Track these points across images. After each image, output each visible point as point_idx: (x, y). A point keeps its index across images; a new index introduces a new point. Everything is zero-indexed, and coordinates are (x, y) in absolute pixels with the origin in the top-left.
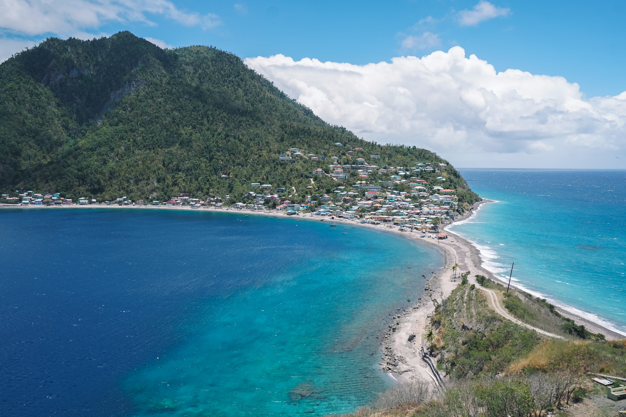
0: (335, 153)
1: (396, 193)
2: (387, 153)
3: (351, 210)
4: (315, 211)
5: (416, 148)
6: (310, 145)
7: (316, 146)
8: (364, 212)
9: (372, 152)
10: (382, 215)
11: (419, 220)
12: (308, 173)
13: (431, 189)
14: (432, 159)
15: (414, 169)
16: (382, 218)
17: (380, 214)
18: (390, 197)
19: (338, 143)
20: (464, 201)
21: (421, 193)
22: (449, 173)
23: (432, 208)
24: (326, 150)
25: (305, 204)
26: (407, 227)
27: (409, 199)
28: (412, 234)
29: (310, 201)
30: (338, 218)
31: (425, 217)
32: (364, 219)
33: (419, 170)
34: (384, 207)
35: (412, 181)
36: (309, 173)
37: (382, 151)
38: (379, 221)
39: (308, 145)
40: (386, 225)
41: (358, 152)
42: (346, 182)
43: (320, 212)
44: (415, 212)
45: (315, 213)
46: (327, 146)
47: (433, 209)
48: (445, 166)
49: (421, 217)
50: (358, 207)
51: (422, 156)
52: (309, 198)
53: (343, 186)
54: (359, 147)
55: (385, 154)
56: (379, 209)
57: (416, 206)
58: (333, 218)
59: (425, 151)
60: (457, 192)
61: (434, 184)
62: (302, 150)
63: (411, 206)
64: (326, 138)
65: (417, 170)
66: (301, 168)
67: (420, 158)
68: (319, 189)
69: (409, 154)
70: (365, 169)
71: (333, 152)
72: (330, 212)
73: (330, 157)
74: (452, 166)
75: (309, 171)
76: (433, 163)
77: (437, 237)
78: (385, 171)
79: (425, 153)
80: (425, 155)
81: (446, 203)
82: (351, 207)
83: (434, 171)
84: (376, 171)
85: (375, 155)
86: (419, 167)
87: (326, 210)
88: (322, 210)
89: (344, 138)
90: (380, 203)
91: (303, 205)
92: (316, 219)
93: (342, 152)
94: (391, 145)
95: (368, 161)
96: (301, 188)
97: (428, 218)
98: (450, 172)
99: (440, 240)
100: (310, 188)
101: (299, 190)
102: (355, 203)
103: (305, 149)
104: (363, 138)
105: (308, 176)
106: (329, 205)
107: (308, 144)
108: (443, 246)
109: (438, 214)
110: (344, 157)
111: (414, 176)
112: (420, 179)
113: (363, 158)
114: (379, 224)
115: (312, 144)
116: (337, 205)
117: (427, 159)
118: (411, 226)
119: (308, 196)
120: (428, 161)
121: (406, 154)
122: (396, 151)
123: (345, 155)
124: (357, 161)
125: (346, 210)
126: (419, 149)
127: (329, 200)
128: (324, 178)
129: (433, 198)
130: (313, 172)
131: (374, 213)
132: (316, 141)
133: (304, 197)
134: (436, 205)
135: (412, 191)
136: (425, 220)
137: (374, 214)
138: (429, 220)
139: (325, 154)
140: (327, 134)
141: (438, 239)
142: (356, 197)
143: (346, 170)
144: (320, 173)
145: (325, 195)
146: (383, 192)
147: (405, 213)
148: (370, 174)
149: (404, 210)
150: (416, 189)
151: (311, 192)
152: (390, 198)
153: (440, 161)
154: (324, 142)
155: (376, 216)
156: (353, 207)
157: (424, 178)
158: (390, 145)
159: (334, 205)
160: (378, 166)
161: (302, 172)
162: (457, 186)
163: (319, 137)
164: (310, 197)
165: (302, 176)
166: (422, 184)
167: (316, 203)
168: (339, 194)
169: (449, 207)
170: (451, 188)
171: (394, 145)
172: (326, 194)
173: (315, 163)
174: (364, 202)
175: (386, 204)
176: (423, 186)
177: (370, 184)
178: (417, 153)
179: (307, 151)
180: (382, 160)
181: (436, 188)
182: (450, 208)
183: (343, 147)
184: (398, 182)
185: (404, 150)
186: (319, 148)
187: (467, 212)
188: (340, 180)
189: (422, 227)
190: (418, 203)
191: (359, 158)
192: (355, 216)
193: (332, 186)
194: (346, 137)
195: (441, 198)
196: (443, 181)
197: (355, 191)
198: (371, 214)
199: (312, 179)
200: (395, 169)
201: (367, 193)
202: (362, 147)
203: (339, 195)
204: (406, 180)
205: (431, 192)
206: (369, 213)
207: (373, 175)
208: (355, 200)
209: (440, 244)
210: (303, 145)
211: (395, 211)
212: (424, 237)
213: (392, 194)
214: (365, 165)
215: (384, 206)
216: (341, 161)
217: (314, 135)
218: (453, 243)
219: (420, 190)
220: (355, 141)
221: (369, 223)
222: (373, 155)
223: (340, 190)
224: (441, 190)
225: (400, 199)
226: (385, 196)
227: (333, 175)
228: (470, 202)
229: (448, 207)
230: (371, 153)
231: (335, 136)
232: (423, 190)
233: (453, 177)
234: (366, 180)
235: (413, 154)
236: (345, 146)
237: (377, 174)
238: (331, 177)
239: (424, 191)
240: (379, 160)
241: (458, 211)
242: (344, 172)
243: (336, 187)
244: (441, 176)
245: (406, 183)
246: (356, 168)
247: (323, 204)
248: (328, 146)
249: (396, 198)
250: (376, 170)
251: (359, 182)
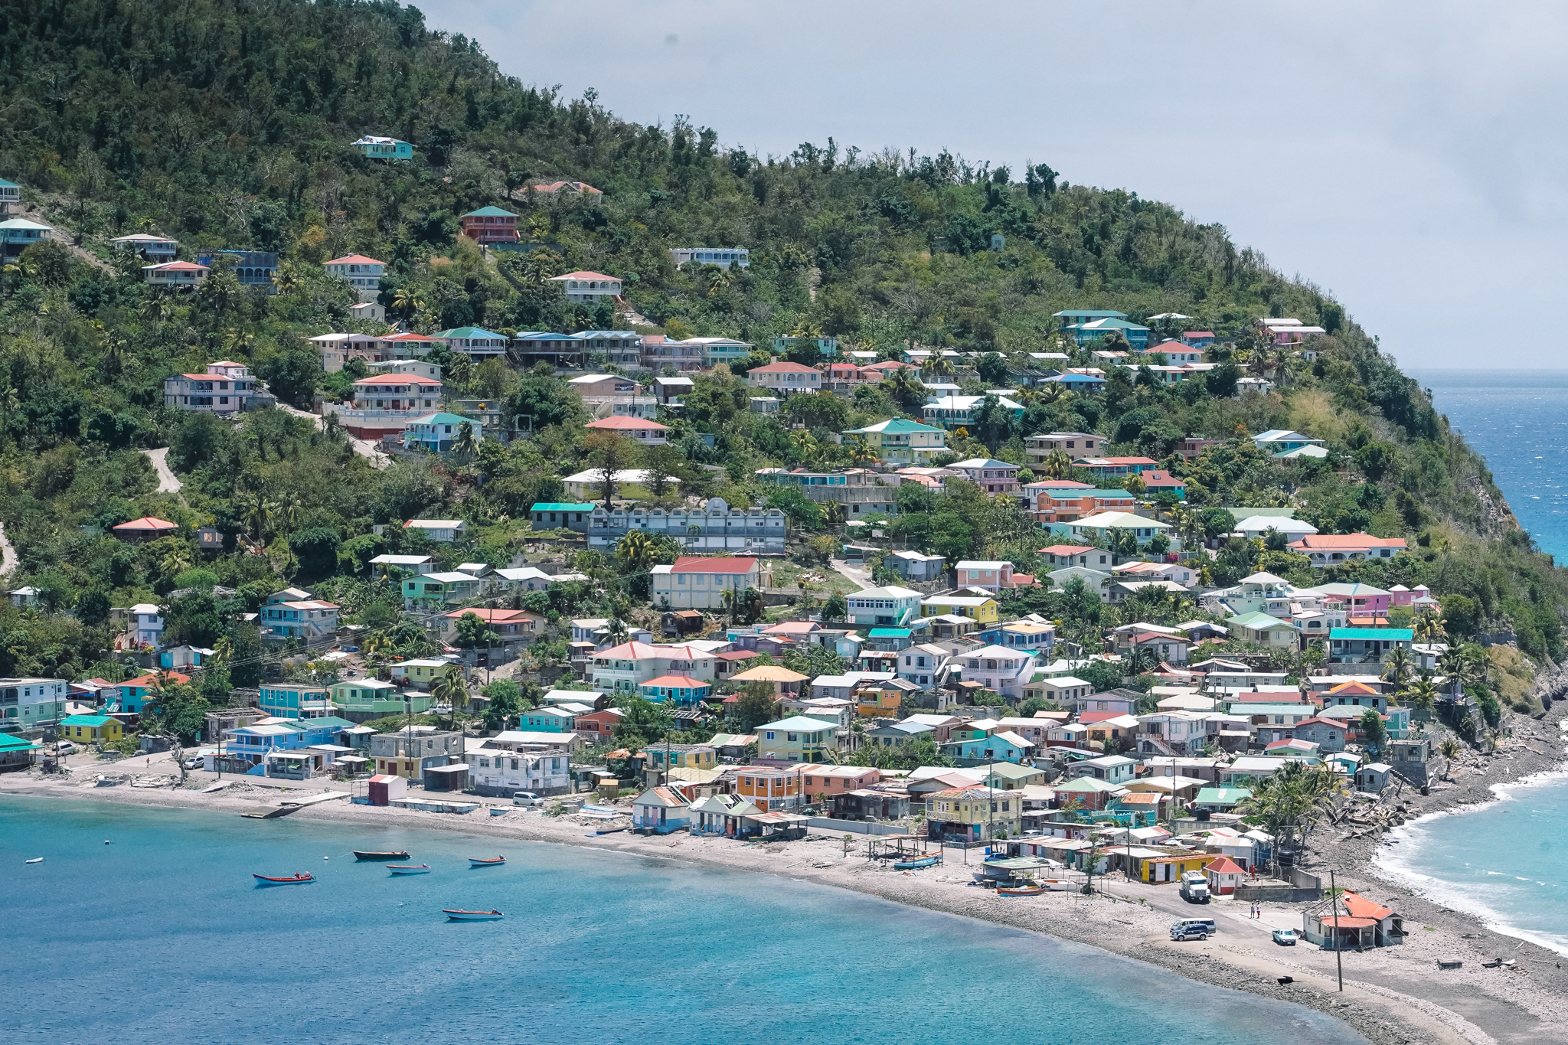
0: (361, 223)
1: (920, 570)
2: (810, 223)
3: (535, 725)
4: (205, 735)
5: (1058, 182)
6: (125, 149)
7: (183, 165)
8: (653, 737)
9: (675, 217)
10: (818, 758)
11: (1140, 798)
12: (119, 399)
13: (1215, 531)
14: (1196, 278)
15: (1055, 367)
16: (818, 789)
17: (798, 747)
18: (870, 603)
19: (377, 140)
20: (1494, 627)
21: (1128, 566)
22: (1348, 393)
23: (1235, 691)
24: (273, 194)
25: (109, 675)
26: (1047, 853)
27: (1035, 624)
28: (1101, 910)
29: (153, 645)
30: (418, 795)
31: (1186, 772)
32: (664, 796)
33: (1095, 371)
34: (827, 692)
35: (1045, 466)
36: (135, 399)
37: (768, 211)
38: (797, 808)
39: (107, 152)
40: (862, 842)
41: (554, 216)
42: (471, 481)
43: (255, 740)
44: (1098, 726)
45: (205, 751)
46: (279, 165)
47: (1243, 700)
48: (1313, 336)
49: (1150, 772)
50: (594, 696)
51: (1111, 250)
52: (144, 623)
53: (444, 509)
54: (566, 173)
55: (794, 231)
56: (779, 714)
57: (1101, 681)
58: (378, 795)
59: (1136, 207)
60: (1430, 558)
61: (1236, 490)
62: (56, 196)
63: (1061, 675)
64: (269, 92)
65: (1077, 373)
66: (55, 354)
67: (1101, 268)
68: (229, 545)
69: (999, 237)
70: (627, 367)
71: (338, 213)
72: (345, 739)
73: (311, 256)
74: (1369, 334)
75: (129, 385)
76: (1211, 310)
77: (1313, 929)
78: (806, 382)
79: (1140, 228)
80: (1140, 240)
81: (1348, 646)
82: (535, 699)
83: (1222, 384)
84: (732, 378)
85: (709, 243)
86: (1091, 348)
87: (311, 724)
88: (270, 726)
89: (424, 93)
90: (783, 654)
91: (90, 686)
92: (220, 801)
93: (413, 216)
94: (841, 158)
95: (649, 297)
96: (60, 537)
97: (1216, 778)
98: (1354, 383)
99: (1352, 960)
100: (146, 534)
101: (53, 549)
102: (566, 662)
103: (86, 191)
104: (591, 95)
105: (129, 429)
106: (335, 679)
107: (111, 141)
108: (1376, 1000)
109: (1295, 743)
110: (435, 261)
111: (1061, 426)
112: (1110, 452)
113: (603, 269)
114: (800, 834)
115: (143, 143)
116: (404, 684)
117: (1158, 278)
118: (1075, 844)
119: (140, 608)
120: (1169, 298)
121: (975, 239)
122: (887, 211)
123: (447, 240)
124: (553, 294)
125: (493, 726)
126: (1083, 196)
127: (330, 637)
128: (268, 448)
129: (1238, 604)
130: (174, 389)
131: (740, 740)
132: (175, 118)
133: (95, 610)
134: (1265, 666)
135: (1059, 550)
136: (1193, 791)
137: (746, 755)
138: (1222, 795)
139: (264, 233)
140: (272, 60)
141: (1327, 946)
142: (572, 611)
143: (465, 376)
144: (233, 403)
145: (293, 591)
146: (806, 561)
147: (1009, 736)
148: (673, 403)
149: (1001, 714)
150: (1091, 536)
151: (155, 573)
152: (870, 614)
153: (1266, 295)
154: (247, 131)
155: (771, 773)
156: (553, 694)
157: (1149, 439)
158: (830, 162)
159: (374, 684)
160: (744, 336)
161: (72, 394)
162: (1424, 508)
163: (204, 81)
164: (153, 609)
165: (68, 425)
166: (1135, 489)
167: (210, 669)
168: (420, 584)
169: (1375, 679)
170: (1376, 520)
171: (864, 159)
172: (300, 581)
173: (183, 310)
174: (644, 650)
175: (844, 667)
176: (1141, 511)
177: (687, 489)
178: (1067, 228)
179: (102, 209)
180: (767, 288)
181: (1252, 522)
182: (1385, 688)
183: (425, 174)
184: (926, 476)
185: (953, 201)
186: (212, 176)
187: (1517, 722)
188: (420, 461)
189: (1173, 851)
190: (1110, 649)
191: (572, 266)
192: (573, 775)
193: (347, 514)
194: (444, 85)
195: (1305, 604)
196: (1303, 461)
197: (558, 558)
198: (721, 752)
199: (158, 458)
200: (890, 365)
201: (666, 569)
202: (592, 173)
203: (420, 592)
204: (993, 453)
205: (1213, 555)
206: (702, 748)
207: (704, 415)
208: (567, 633)
209: (1353, 990)
210: (66, 152)
211: (920, 722)
212: (1203, 930)
213: (881, 578)
214: (626, 327)
215: (821, 681)
216: (418, 292)
217: (159, 60)
218: (1453, 977)
219: (1122, 546)
220: (523, 122)
221: (704, 827)
222: (689, 243)
223: (422, 544)
224: (1301, 536)
225: (955, 620)
226: (826, 596)
227: (348, 416)
228: (1537, 639)
229: (1365, 680)
230: (667, 230)
231: (343, 74)
232: (1146, 542)
233: (1382, 433)
234: (651, 459)
235: (1031, 233)
236: (438, 159)
237: (740, 405)
238: (333, 437)
239: (1158, 549)
240: (745, 285)
241: (1450, 715)
242: (449, 393)
243: (382, 518)
244: (1284, 424)
245: (995, 480)
246: (550, 359)
247: (275, 674)
248: (286, 159)
249: (924, 611)
250: (725, 368)
251: (591, 475)
